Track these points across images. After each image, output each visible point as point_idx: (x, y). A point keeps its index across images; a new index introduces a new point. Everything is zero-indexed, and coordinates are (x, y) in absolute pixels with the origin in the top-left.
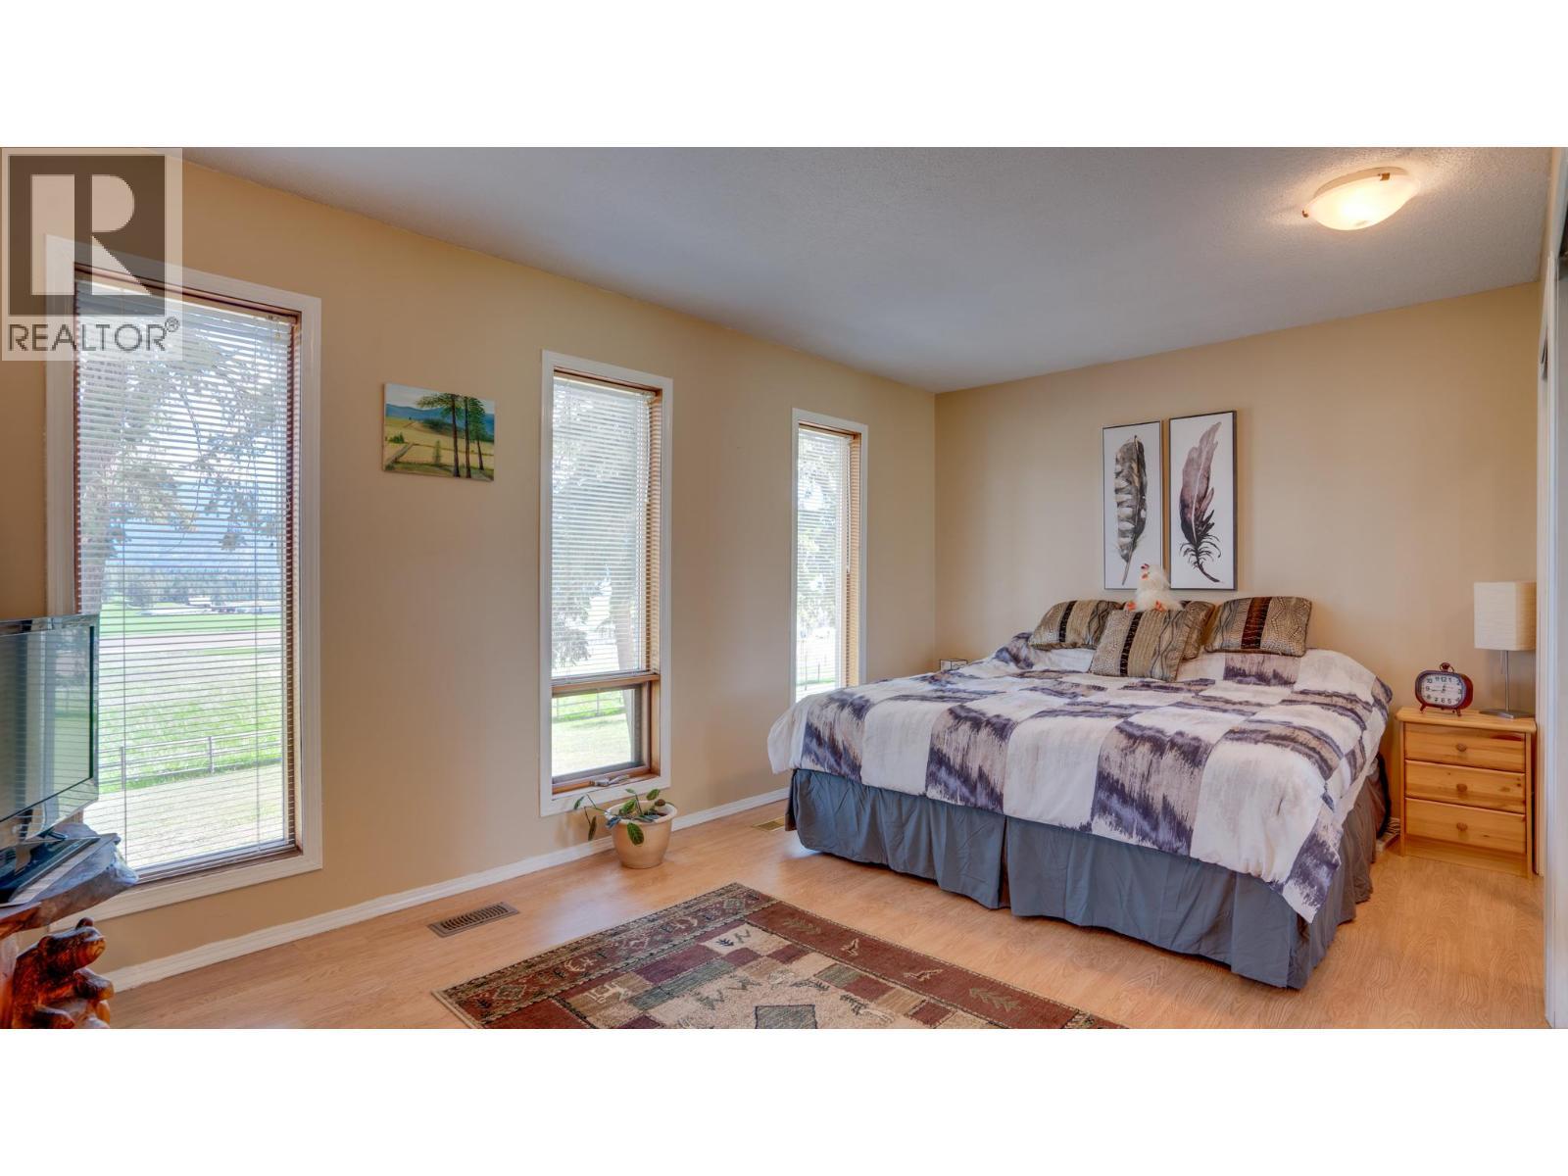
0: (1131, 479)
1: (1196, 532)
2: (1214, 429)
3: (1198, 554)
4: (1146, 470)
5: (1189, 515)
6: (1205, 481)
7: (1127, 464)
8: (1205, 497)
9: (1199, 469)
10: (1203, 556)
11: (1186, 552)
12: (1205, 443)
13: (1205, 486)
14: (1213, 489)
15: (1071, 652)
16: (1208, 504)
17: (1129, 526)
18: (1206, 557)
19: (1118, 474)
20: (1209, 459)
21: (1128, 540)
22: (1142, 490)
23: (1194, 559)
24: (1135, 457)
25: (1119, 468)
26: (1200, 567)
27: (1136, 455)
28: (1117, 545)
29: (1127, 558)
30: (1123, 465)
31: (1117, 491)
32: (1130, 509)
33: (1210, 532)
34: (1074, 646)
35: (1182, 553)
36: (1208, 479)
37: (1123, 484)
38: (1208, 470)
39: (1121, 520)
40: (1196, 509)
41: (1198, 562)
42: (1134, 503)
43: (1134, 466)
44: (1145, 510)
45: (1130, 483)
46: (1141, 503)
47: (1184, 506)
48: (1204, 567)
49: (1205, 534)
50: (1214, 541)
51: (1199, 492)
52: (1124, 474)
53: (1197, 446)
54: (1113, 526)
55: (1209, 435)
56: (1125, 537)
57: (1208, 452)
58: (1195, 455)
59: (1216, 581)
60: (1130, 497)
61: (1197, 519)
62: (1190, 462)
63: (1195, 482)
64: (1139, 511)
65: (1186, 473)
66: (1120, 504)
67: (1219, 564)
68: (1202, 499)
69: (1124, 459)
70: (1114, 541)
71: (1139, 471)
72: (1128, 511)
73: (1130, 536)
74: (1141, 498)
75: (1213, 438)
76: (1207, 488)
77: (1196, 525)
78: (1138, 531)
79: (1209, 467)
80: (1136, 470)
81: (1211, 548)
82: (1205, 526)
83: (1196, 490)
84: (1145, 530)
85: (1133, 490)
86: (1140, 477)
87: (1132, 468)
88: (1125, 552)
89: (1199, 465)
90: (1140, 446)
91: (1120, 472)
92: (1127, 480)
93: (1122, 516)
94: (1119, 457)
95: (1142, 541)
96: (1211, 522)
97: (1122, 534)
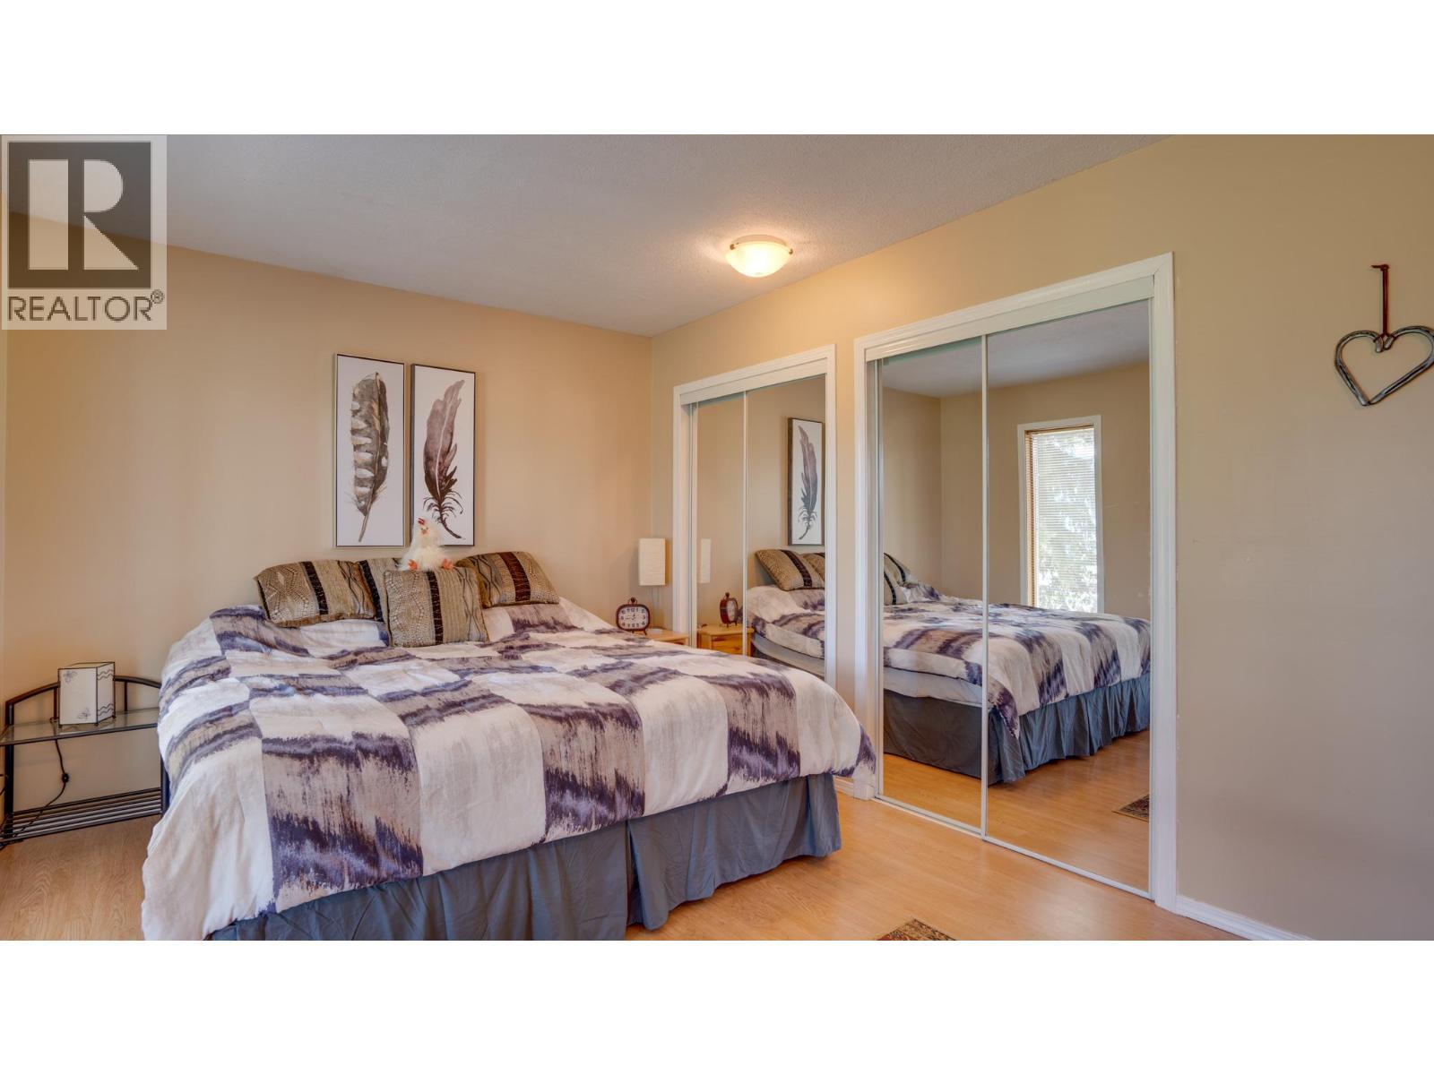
0: (371, 421)
1: (440, 487)
2: (459, 385)
3: (441, 509)
4: (389, 413)
5: (433, 469)
6: (449, 436)
7: (367, 403)
8: (448, 451)
9: (443, 423)
10: (446, 512)
11: (429, 507)
12: (449, 398)
13: (449, 442)
14: (456, 446)
15: (336, 626)
16: (452, 459)
17: (369, 474)
18: (449, 512)
19: (355, 413)
20: (453, 415)
21: (366, 490)
22: (383, 435)
23: (438, 514)
24: (376, 396)
25: (357, 405)
26: (443, 522)
27: (376, 395)
28: (353, 495)
29: (365, 511)
30: (361, 402)
31: (354, 432)
32: (370, 455)
33: (453, 488)
34: (339, 617)
35: (426, 508)
36: (452, 434)
37: (362, 425)
38: (451, 425)
39: (357, 466)
40: (440, 463)
41: (441, 518)
42: (375, 448)
43: (375, 406)
44: (387, 458)
45: (370, 424)
46: (382, 450)
47: (428, 459)
48: (447, 522)
49: (448, 490)
50: (456, 497)
51: (443, 446)
52: (363, 413)
53: (442, 398)
54: (347, 474)
55: (453, 391)
56: (362, 486)
57: (452, 408)
58: (440, 408)
59: (459, 537)
60: (369, 441)
61: (441, 473)
62: (434, 414)
63: (439, 435)
64: (380, 458)
65: (430, 424)
66: (357, 447)
67: (461, 521)
68: (446, 453)
69: (362, 396)
70: (348, 490)
71: (380, 413)
72: (367, 457)
73: (369, 485)
74: (382, 444)
75: (457, 394)
76: (451, 443)
77: (439, 479)
78: (378, 480)
79: (453, 423)
80: (376, 412)
81: (454, 504)
82: (449, 481)
83: (440, 444)
84: (386, 480)
85: (373, 435)
86: (381, 421)
87: (372, 408)
88: (363, 503)
89: (442, 417)
90: (382, 385)
91: (358, 411)
92: (366, 421)
93: (360, 462)
94: (357, 392)
95: (383, 492)
96: (454, 478)
97: (360, 482)
